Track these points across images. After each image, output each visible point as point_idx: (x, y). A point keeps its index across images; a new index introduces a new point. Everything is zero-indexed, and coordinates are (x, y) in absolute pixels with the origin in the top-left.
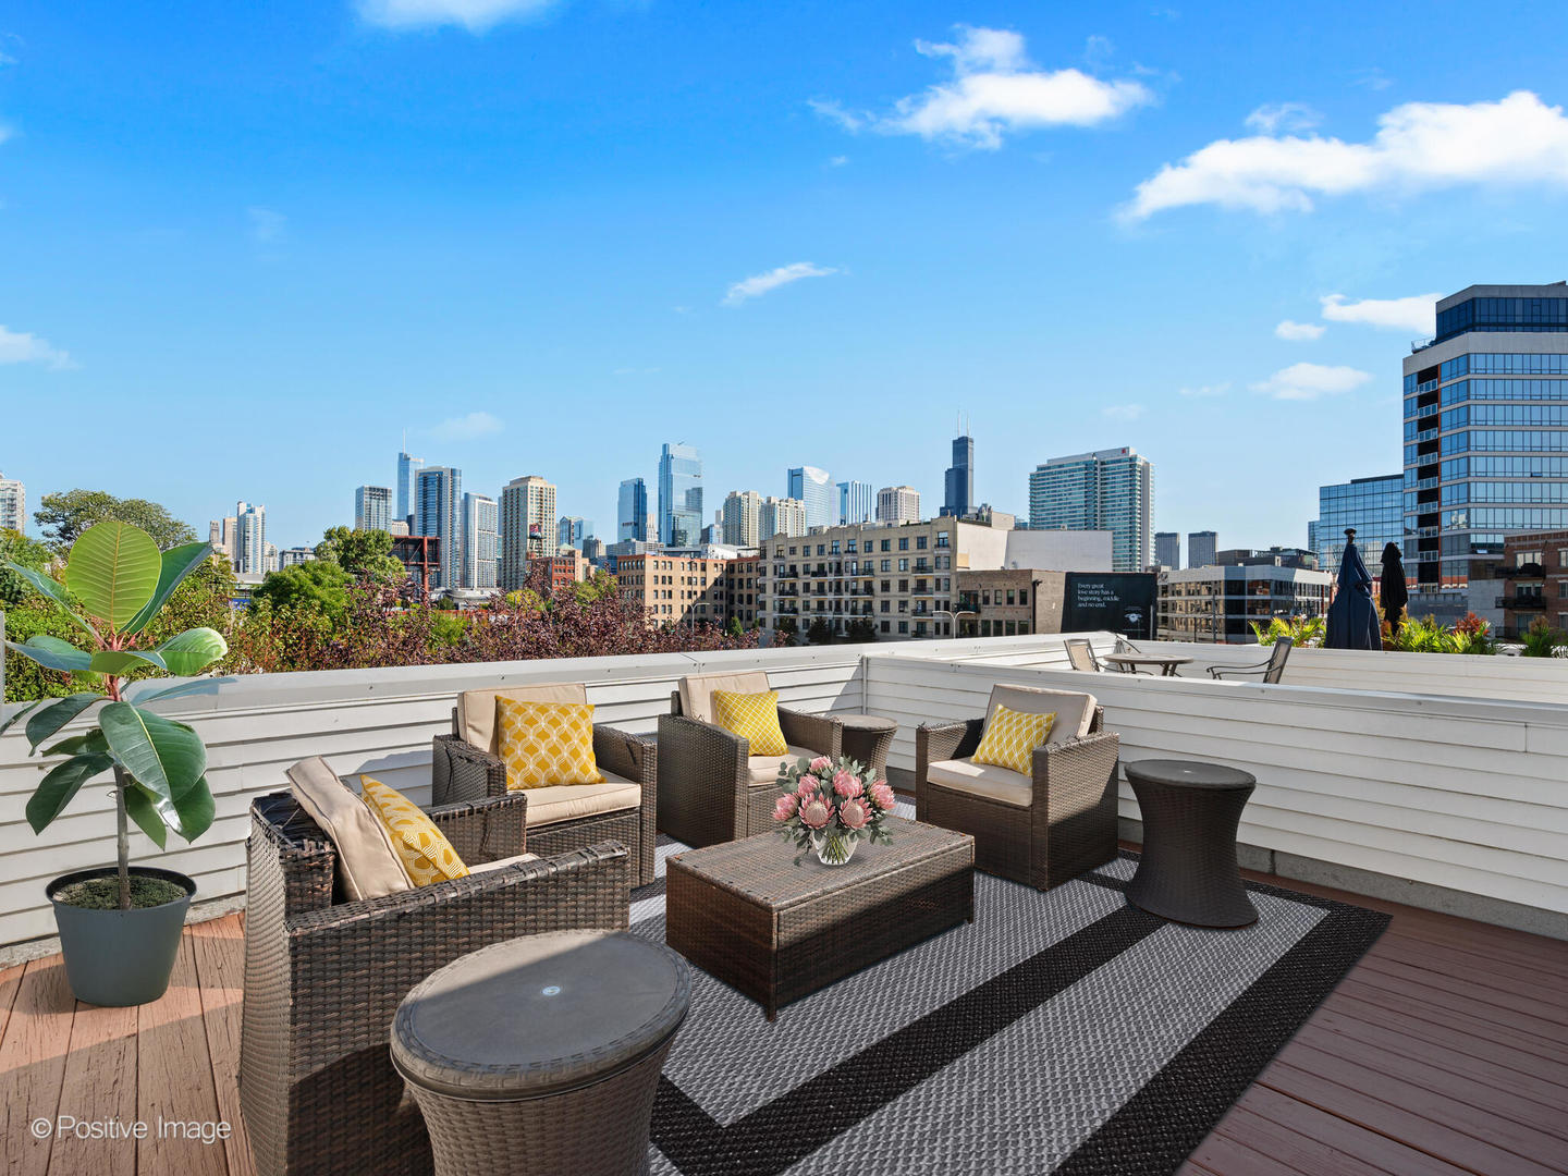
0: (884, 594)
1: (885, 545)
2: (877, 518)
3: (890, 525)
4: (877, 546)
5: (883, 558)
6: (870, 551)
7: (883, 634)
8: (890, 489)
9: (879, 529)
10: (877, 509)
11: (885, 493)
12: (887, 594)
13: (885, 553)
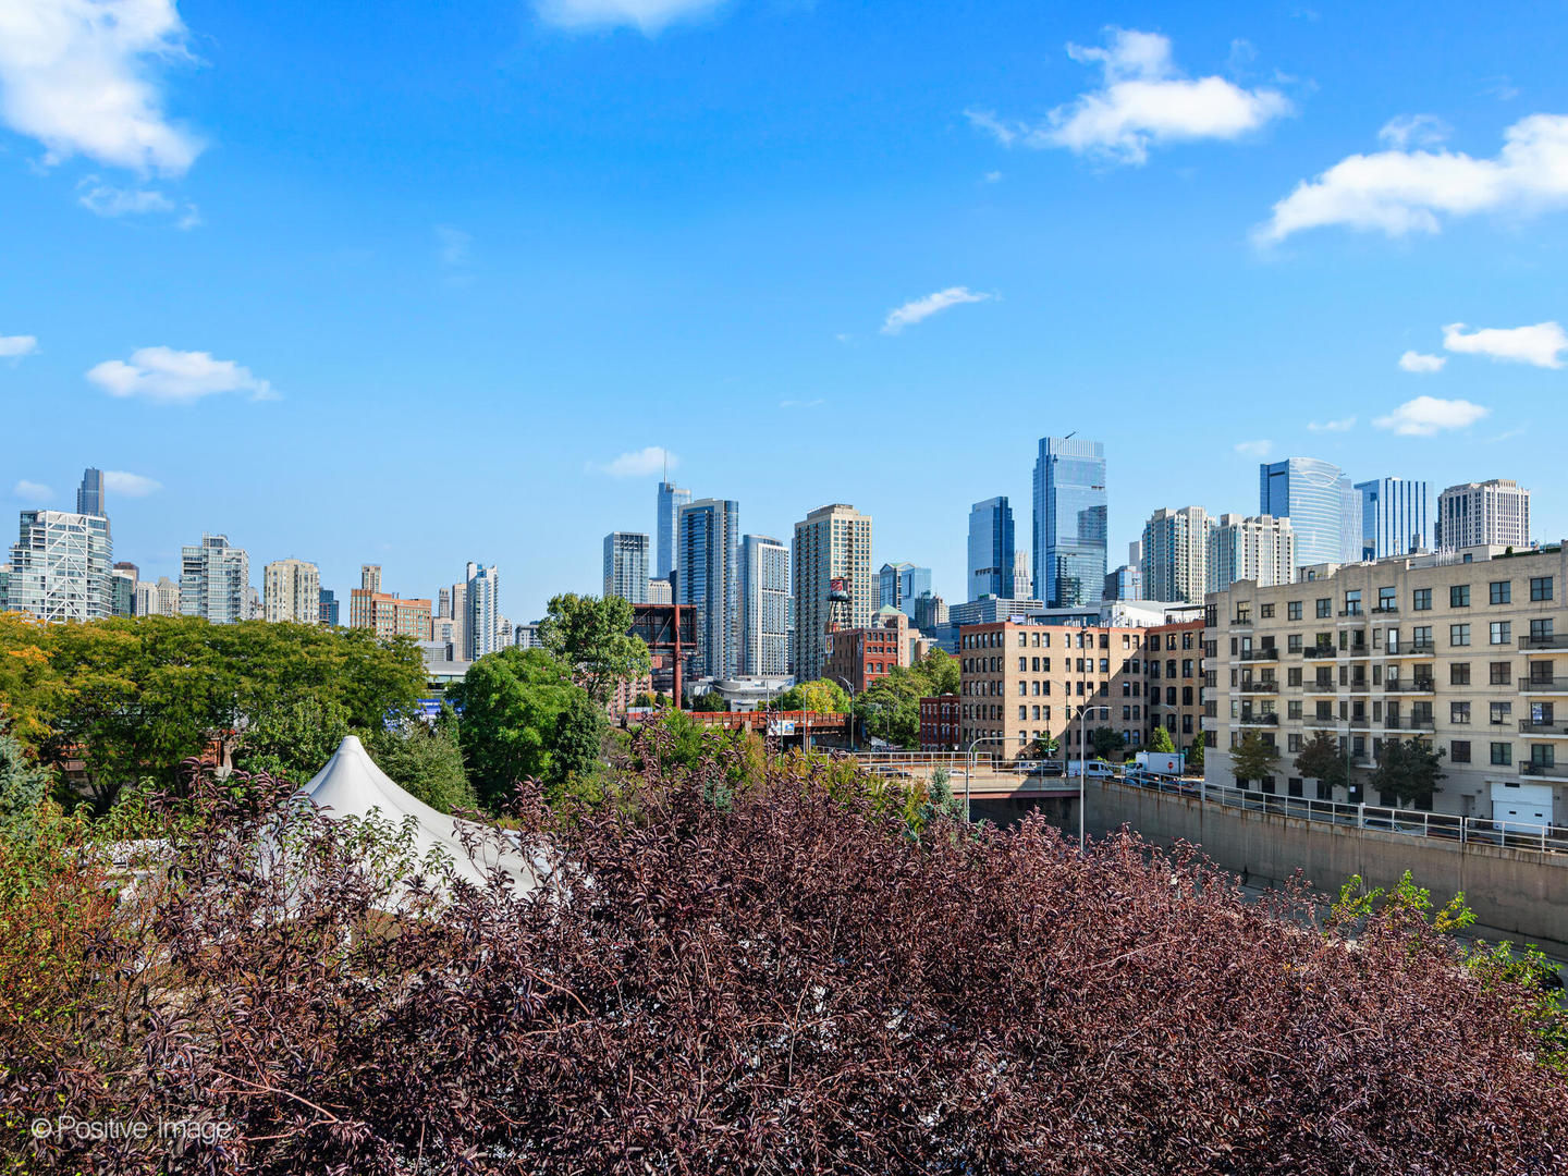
0: (1458, 688)
1: (1458, 597)
2: (1439, 543)
3: (1468, 557)
4: (1441, 599)
5: (1456, 621)
6: (1426, 607)
7: (1456, 766)
8: (1465, 487)
9: (1444, 564)
10: (1438, 527)
11: (1454, 495)
12: (1464, 689)
13: (1458, 611)
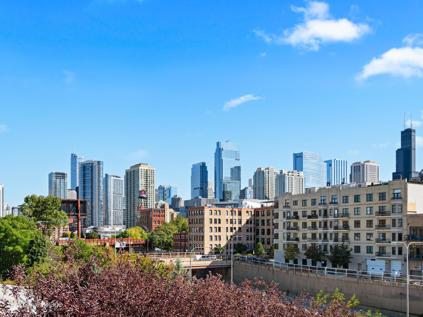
0: (356, 229)
1: (357, 199)
2: (351, 181)
3: (360, 186)
4: (351, 200)
5: (356, 207)
6: (347, 202)
7: (356, 254)
8: (359, 163)
9: (352, 188)
10: (351, 175)
11: (356, 165)
12: (359, 229)
13: (357, 203)
